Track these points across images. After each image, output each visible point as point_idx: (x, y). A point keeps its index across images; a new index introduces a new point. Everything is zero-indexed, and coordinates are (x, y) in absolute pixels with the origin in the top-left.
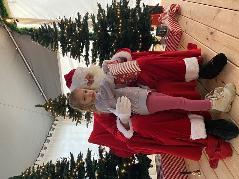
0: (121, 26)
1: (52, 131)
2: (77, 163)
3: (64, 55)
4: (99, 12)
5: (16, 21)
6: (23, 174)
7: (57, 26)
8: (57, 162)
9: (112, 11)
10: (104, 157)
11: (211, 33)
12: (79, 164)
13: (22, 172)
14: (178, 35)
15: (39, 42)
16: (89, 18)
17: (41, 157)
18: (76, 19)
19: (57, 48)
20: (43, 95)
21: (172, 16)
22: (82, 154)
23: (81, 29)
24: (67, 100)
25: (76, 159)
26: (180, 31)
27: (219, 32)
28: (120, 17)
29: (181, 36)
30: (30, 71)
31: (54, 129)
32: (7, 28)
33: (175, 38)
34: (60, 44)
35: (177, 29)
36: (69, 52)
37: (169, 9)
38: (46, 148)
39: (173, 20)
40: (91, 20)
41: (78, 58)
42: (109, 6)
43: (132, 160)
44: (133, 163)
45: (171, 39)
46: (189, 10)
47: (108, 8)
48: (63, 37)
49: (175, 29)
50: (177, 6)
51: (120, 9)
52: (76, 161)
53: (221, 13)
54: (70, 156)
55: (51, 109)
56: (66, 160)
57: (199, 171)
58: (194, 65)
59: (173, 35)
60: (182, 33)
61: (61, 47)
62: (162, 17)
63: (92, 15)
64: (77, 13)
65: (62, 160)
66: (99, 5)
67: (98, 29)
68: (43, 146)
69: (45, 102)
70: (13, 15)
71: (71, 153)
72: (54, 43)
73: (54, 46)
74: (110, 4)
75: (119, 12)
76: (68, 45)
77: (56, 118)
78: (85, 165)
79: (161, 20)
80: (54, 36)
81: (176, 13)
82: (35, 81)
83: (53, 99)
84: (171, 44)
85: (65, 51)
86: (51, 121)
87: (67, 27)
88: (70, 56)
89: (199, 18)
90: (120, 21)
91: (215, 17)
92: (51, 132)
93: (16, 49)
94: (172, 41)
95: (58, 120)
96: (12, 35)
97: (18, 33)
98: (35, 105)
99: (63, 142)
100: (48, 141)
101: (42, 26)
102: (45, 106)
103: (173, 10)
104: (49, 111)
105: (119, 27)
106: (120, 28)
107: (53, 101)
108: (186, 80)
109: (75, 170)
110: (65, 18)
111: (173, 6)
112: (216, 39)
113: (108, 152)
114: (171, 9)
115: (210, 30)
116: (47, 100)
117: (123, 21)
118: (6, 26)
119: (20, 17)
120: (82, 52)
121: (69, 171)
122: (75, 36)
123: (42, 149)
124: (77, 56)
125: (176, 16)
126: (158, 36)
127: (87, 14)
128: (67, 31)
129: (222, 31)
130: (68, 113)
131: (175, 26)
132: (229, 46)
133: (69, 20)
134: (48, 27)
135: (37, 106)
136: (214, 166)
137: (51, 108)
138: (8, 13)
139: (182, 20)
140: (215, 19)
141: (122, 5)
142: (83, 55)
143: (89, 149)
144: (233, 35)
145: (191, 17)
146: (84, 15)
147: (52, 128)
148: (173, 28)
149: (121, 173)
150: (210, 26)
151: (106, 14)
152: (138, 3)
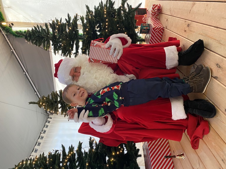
0: (108, 24)
1: (46, 127)
2: (69, 154)
3: (55, 53)
4: (87, 13)
5: (11, 25)
6: (16, 166)
7: (49, 27)
8: (49, 154)
9: (99, 11)
10: (94, 148)
11: (188, 25)
12: (70, 155)
13: (15, 165)
14: (160, 32)
15: (32, 42)
16: (79, 19)
17: (35, 152)
18: (66, 20)
19: (49, 47)
20: (37, 94)
21: (155, 15)
22: (74, 147)
23: (70, 28)
24: (59, 97)
25: (67, 151)
26: (162, 27)
27: (194, 23)
28: (106, 17)
29: (163, 33)
30: (24, 72)
31: (47, 126)
32: (2, 31)
33: (157, 34)
34: (51, 43)
35: (159, 26)
36: (60, 50)
37: (151, 9)
38: (39, 144)
39: (155, 19)
40: (81, 21)
41: (69, 55)
42: (96, 7)
43: (120, 149)
44: (121, 151)
45: (154, 36)
46: (169, 8)
47: (95, 9)
48: (54, 36)
49: (157, 26)
50: (159, 6)
51: (106, 9)
52: (67, 153)
53: (195, 6)
54: (61, 149)
55: (44, 106)
56: (58, 152)
57: (183, 155)
58: (173, 53)
59: (156, 31)
60: (163, 30)
61: (52, 45)
62: (146, 17)
63: (82, 16)
64: (67, 14)
65: (54, 152)
66: (88, 7)
67: (87, 27)
68: (37, 142)
69: (38, 100)
70: (9, 19)
71: (62, 145)
72: (46, 42)
73: (46, 46)
74: (97, 5)
75: (106, 12)
76: (59, 44)
77: (50, 116)
78: (76, 156)
79: (145, 20)
80: (46, 36)
81: (158, 12)
82: (29, 81)
83: (46, 96)
84: (154, 40)
85: (56, 49)
86: (45, 119)
87: (57, 26)
88: (61, 54)
89: (177, 14)
90: (107, 20)
91: (190, 10)
92: (45, 129)
93: (12, 50)
94: (155, 37)
95: (51, 118)
96: (8, 38)
97: (13, 36)
98: (29, 102)
99: (56, 138)
100: (41, 137)
101: (35, 27)
102: (38, 103)
103: (155, 10)
104: (42, 107)
105: (106, 25)
106: (107, 27)
107: (46, 98)
108: (167, 68)
109: (66, 161)
110: (56, 19)
111: (154, 6)
112: (192, 30)
113: (98, 142)
114: (153, 9)
115: (187, 22)
116: (40, 97)
117: (109, 20)
118: (1, 30)
119: (15, 21)
120: (72, 50)
121: (61, 162)
122: (66, 35)
123: (35, 145)
124: (68, 54)
125: (158, 15)
126: (142, 33)
127: (77, 15)
128: (58, 31)
129: (197, 21)
130: (60, 108)
131: (157, 23)
132: (204, 34)
133: (59, 21)
134: (40, 28)
135: (31, 103)
136: (196, 147)
137: (44, 104)
138: (4, 17)
139: (164, 18)
140: (191, 12)
141: (108, 6)
142: (74, 53)
143: (80, 142)
144: (206, 24)
145: (171, 14)
146: (74, 16)
147: (46, 126)
148: (155, 25)
149: (110, 161)
150: (187, 19)
151: (94, 14)
152: (123, 4)
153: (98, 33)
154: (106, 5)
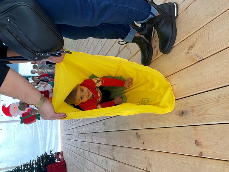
4: (38, 158)
9: (42, 157)
40: (35, 162)
50: (62, 151)
63: (35, 160)
66: (38, 156)
75: (44, 157)
114: (61, 153)
127: (33, 160)
139: (64, 155)
151: (40, 158)
152: (51, 153)
153: (42, 165)
154: (44, 154)
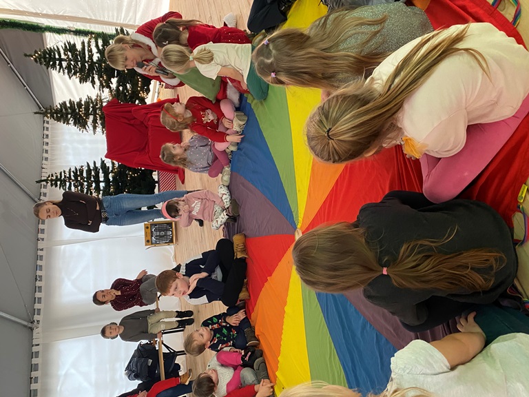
3: (70, 79)
20: (27, 89)
30: (9, 64)
38: (47, 152)
52: (92, 168)
54: (86, 165)
68: (43, 149)
71: (87, 162)
78: (101, 171)
82: (16, 74)
92: (46, 132)
99: (64, 144)
100: (46, 143)
123: (43, 153)
124: (85, 82)
147: (45, 128)
